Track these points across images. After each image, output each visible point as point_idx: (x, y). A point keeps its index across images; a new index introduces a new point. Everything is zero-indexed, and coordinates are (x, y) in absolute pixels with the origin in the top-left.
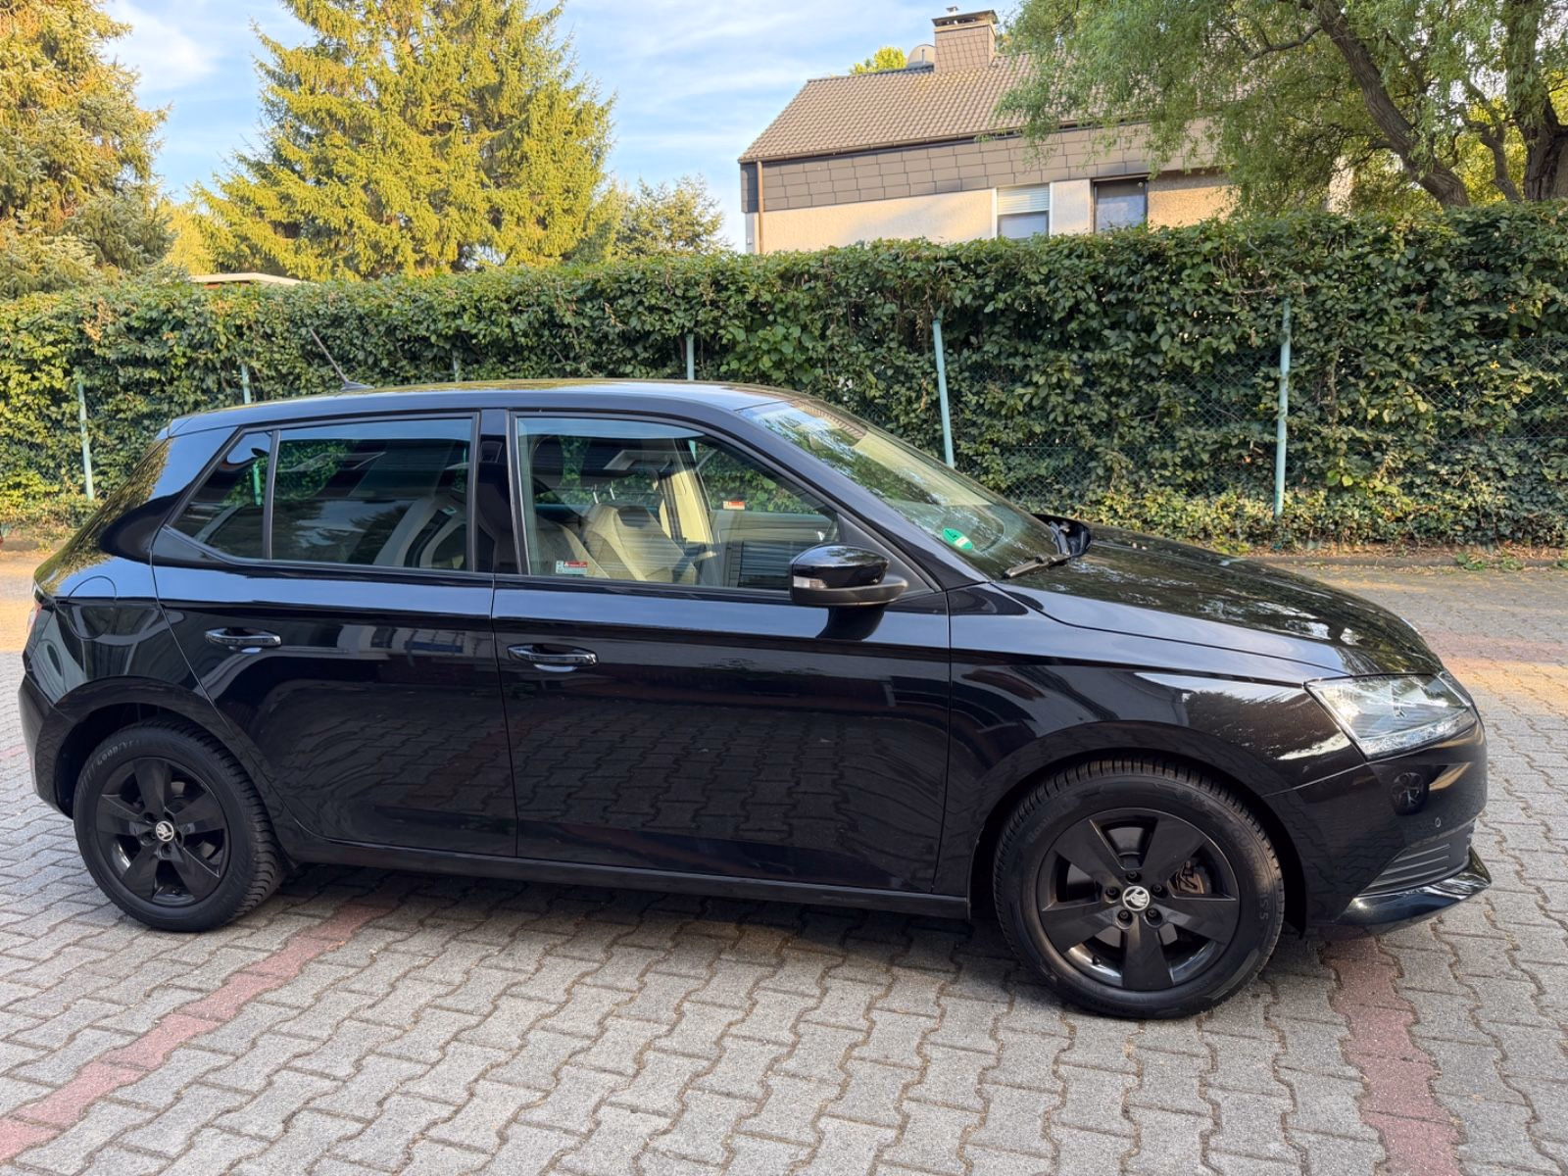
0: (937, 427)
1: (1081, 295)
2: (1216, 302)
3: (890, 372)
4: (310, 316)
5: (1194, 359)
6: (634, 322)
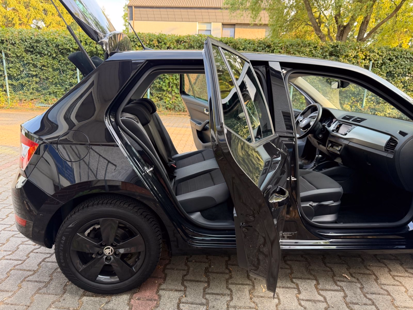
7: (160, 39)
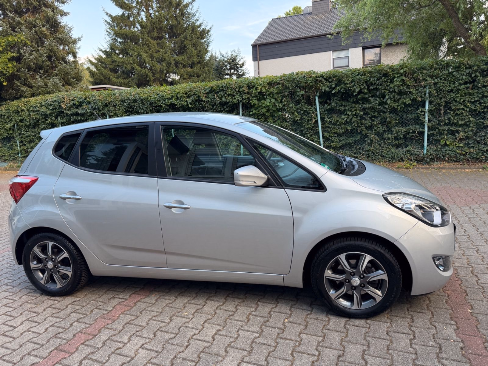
0: (317, 128)
1: (362, 87)
2: (405, 88)
3: (302, 112)
4: (127, 100)
5: (398, 106)
6: (224, 99)
7: (250, 84)
